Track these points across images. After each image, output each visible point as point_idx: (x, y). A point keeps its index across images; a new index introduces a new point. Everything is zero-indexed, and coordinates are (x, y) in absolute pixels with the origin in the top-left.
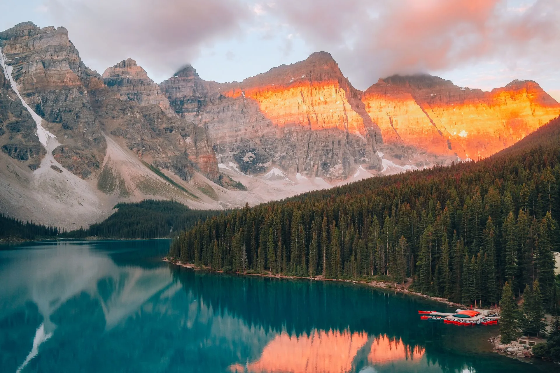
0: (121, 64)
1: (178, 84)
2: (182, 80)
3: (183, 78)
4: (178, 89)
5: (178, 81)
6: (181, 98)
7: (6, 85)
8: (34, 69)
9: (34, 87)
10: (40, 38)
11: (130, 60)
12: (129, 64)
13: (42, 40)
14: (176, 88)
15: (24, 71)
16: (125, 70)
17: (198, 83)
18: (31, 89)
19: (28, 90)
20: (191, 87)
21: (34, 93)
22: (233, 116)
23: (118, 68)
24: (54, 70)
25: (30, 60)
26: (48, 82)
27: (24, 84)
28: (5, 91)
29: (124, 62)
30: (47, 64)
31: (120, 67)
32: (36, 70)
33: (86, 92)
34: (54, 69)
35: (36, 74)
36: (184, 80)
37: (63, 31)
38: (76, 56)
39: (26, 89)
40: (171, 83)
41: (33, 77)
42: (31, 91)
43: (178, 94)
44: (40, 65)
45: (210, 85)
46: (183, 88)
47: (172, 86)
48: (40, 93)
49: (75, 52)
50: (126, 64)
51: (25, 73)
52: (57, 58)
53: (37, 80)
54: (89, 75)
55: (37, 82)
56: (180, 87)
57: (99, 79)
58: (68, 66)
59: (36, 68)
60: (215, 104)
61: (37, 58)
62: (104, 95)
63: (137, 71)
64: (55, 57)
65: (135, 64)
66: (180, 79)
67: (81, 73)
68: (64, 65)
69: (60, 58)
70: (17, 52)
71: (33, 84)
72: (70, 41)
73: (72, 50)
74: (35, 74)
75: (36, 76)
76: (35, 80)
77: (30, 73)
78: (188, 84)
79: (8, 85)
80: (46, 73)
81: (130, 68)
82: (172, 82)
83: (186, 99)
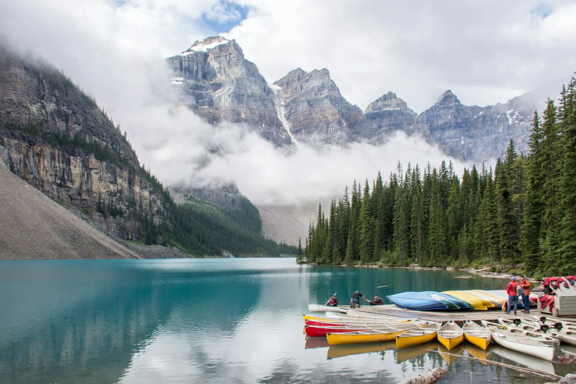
0: (382, 98)
1: (439, 112)
2: (442, 108)
3: (443, 106)
4: (439, 117)
5: (439, 109)
6: (442, 125)
7: (278, 125)
8: (301, 108)
9: (301, 124)
10: (307, 81)
11: (390, 93)
12: (389, 97)
13: (308, 83)
14: (437, 116)
15: (293, 111)
16: (386, 103)
17: (460, 109)
18: (299, 127)
19: (296, 127)
20: (452, 113)
21: (301, 130)
22: (498, 138)
23: (380, 102)
24: (318, 108)
25: (298, 101)
26: (312, 119)
27: (293, 123)
28: (278, 130)
29: (385, 96)
30: (311, 102)
31: (381, 101)
32: (303, 109)
33: (345, 124)
34: (318, 106)
35: (303, 112)
36: (445, 108)
37: (325, 72)
38: (337, 92)
39: (295, 126)
40: (432, 112)
41: (300, 115)
42: (298, 128)
43: (439, 122)
44: (306, 105)
45: (471, 110)
46: (444, 115)
47: (433, 115)
48: (305, 129)
49: (336, 89)
50: (387, 97)
51: (294, 113)
52: (320, 96)
53: (303, 117)
54: (350, 110)
55: (303, 120)
56: (441, 115)
57: (359, 112)
58: (329, 102)
59: (303, 107)
60: (478, 128)
61: (303, 98)
62: (362, 127)
63: (397, 102)
64: (319, 97)
65: (395, 96)
66: (441, 107)
67: (342, 108)
68: (325, 101)
69: (323, 96)
70: (288, 96)
71: (300, 122)
72: (332, 81)
73: (334, 87)
74: (301, 113)
75: (303, 114)
76: (302, 118)
77: (298, 112)
78: (449, 111)
79: (280, 124)
80: (310, 111)
81: (391, 100)
82: (433, 110)
83: (447, 126)
